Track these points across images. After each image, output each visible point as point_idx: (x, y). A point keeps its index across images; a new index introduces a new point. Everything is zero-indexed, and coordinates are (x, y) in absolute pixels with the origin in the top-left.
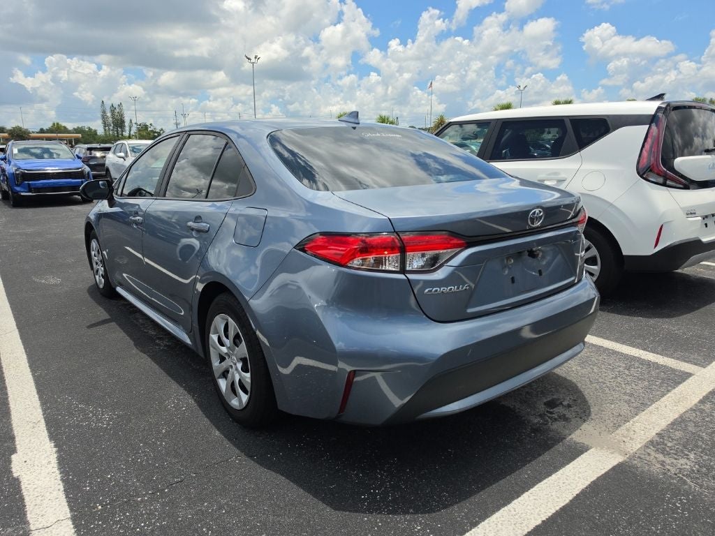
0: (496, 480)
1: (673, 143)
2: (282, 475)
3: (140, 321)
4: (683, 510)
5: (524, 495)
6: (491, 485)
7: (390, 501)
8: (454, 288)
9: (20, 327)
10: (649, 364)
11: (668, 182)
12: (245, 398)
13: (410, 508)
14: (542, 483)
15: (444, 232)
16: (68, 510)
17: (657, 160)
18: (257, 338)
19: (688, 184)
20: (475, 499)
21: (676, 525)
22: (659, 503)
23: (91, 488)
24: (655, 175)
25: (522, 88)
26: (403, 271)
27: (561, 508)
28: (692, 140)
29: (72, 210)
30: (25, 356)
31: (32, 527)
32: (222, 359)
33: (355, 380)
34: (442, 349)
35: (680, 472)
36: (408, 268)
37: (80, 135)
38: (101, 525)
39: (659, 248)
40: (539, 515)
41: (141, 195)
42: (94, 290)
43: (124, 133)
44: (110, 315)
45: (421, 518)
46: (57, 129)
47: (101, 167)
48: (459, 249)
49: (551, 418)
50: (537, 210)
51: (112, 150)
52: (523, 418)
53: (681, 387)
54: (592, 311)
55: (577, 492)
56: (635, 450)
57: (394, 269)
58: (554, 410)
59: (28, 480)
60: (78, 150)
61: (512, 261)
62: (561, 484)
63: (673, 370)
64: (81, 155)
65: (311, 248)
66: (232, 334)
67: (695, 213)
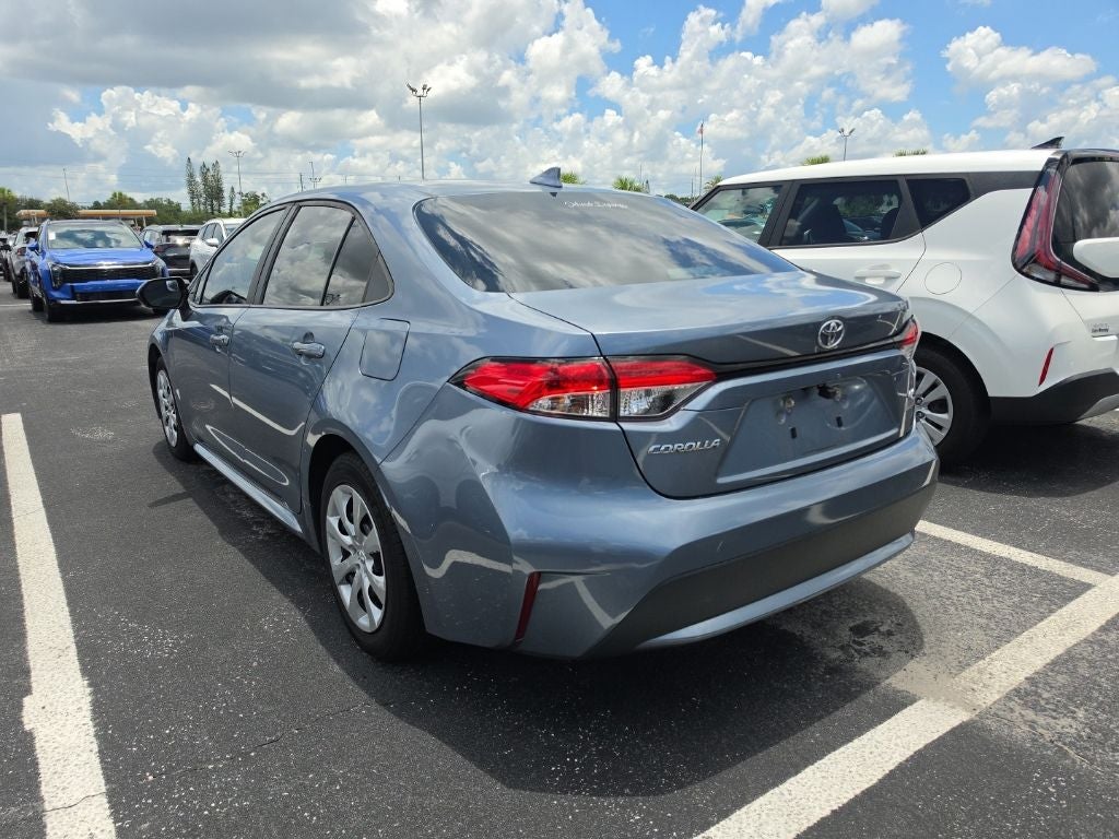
0: (764, 746)
1: (1073, 220)
2: (431, 733)
3: (231, 496)
4: (1059, 798)
5: (807, 770)
6: (756, 754)
7: (596, 776)
8: (696, 445)
9: (48, 505)
10: (1023, 569)
11: (1064, 280)
12: (377, 614)
13: (626, 786)
14: (837, 752)
15: (682, 357)
16: (103, 781)
17: (1045, 245)
18: (393, 522)
19: (1096, 282)
20: (729, 774)
21: (1046, 820)
22: (1022, 785)
23: (139, 748)
24: (1042, 269)
25: (846, 132)
26: (615, 417)
27: (863, 792)
28: (1108, 214)
29: (137, 328)
30: (53, 549)
31: (47, 806)
32: (346, 554)
33: (541, 587)
34: (676, 540)
35: (1059, 739)
36: (622, 413)
37: (154, 212)
38: (152, 805)
39: (1047, 385)
40: (828, 801)
41: (230, 301)
42: (162, 449)
43: (222, 208)
44: (185, 487)
45: (641, 802)
46: (120, 202)
47: (182, 259)
48: (704, 383)
49: (858, 651)
50: (833, 323)
51: (201, 233)
52: (815, 652)
53: (1072, 606)
54: (927, 482)
55: (891, 766)
56: (989, 703)
57: (600, 415)
58: (866, 638)
59: (46, 736)
60: (148, 234)
61: (793, 402)
62: (866, 755)
63: (1062, 579)
64: (154, 243)
65: (471, 381)
66: (357, 516)
67: (1107, 330)
